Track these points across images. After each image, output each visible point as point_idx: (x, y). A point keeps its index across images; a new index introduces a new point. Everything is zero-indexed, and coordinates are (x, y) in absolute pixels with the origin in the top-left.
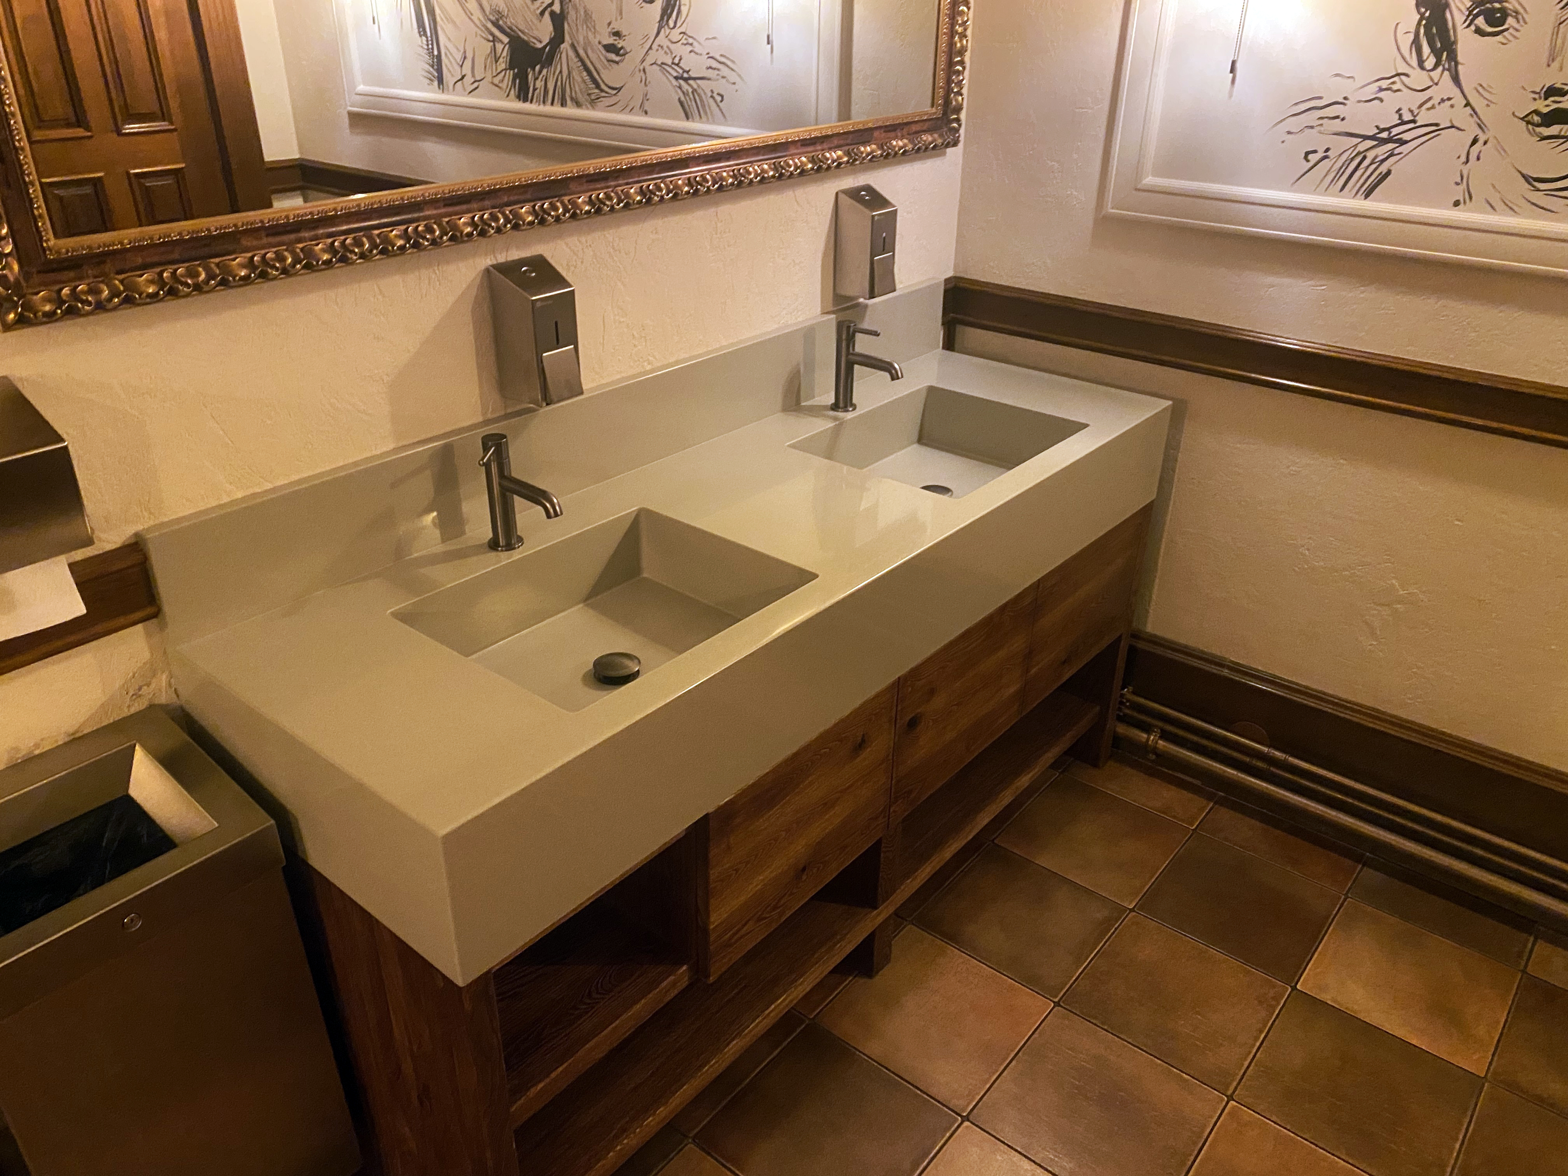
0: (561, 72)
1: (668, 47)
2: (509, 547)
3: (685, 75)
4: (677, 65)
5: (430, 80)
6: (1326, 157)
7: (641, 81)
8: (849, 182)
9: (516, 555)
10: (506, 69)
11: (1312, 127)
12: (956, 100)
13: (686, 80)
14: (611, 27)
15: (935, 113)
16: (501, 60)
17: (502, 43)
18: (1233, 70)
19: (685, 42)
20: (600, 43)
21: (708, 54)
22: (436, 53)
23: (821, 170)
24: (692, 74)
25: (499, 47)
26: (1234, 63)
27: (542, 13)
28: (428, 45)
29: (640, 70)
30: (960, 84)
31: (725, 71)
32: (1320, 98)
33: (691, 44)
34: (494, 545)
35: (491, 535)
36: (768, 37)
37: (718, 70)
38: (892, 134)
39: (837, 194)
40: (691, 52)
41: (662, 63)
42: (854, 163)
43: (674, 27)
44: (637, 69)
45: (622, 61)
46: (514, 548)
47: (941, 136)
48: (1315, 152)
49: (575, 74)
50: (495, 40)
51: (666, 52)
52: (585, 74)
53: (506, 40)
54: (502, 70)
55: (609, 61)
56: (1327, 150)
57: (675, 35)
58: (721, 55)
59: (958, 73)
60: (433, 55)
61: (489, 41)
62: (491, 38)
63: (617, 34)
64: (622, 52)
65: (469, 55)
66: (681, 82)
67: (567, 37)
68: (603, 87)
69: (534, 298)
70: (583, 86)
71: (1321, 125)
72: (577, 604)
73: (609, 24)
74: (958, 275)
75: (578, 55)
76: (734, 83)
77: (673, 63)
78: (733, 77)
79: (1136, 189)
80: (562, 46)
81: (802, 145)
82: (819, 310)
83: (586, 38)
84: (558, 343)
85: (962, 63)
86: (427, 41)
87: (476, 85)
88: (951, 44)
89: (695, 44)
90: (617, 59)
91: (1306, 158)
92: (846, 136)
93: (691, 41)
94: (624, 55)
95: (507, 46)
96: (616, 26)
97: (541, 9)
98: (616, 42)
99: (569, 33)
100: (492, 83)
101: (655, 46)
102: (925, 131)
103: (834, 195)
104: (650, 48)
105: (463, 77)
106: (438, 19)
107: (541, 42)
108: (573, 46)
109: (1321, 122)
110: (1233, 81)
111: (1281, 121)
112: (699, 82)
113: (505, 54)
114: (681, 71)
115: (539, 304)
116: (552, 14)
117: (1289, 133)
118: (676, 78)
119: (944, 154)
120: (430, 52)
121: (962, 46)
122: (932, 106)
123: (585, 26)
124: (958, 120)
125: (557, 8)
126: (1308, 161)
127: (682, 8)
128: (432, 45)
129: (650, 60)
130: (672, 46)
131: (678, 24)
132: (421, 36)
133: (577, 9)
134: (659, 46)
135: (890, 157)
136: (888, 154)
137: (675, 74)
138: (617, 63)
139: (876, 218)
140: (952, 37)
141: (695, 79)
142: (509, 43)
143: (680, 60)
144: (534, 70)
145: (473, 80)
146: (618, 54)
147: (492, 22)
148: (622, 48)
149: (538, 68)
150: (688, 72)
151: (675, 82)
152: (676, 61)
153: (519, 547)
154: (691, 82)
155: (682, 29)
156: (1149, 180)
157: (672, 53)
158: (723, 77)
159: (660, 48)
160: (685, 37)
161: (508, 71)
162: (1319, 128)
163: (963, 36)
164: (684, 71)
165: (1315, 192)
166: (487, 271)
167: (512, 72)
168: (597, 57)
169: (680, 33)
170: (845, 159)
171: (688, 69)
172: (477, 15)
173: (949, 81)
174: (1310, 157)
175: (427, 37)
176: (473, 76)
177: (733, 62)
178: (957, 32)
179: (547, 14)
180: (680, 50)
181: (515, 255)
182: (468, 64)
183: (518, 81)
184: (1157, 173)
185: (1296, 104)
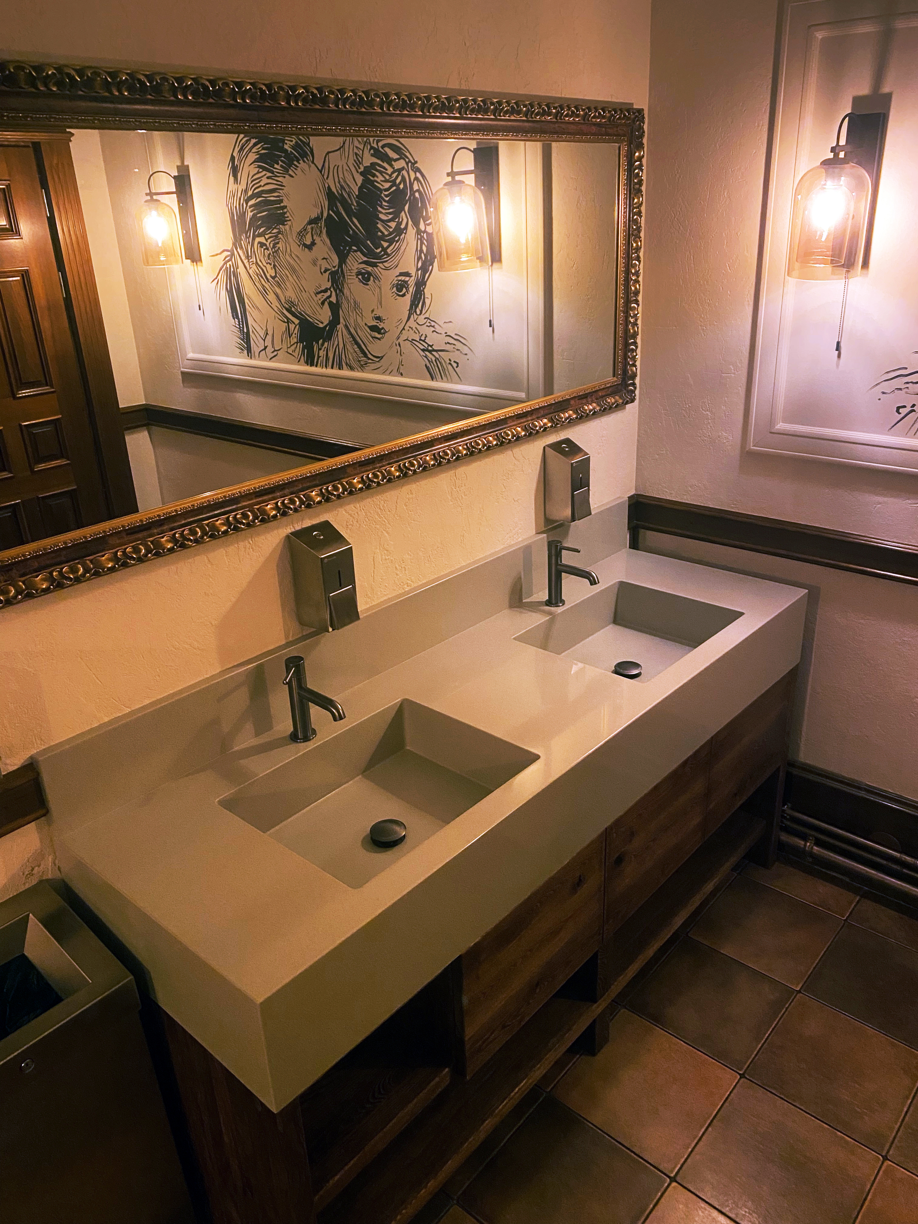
0: (338, 344)
1: (416, 328)
2: (306, 739)
3: (430, 348)
4: (424, 341)
5: (242, 350)
6: (914, 411)
7: (397, 352)
8: (553, 439)
9: (311, 745)
10: (297, 343)
11: (900, 389)
12: (632, 370)
13: (430, 351)
14: (374, 313)
15: (616, 381)
16: (294, 335)
17: (294, 323)
18: (838, 348)
19: (429, 325)
20: (366, 324)
21: (446, 333)
22: (245, 331)
23: (532, 434)
24: (435, 348)
25: (292, 326)
26: (838, 343)
27: (323, 303)
28: (239, 325)
29: (396, 345)
30: (634, 358)
31: (459, 345)
32: (906, 368)
33: (433, 327)
34: (294, 737)
35: (292, 729)
36: (490, 321)
37: (454, 345)
38: (584, 401)
39: (544, 448)
40: (433, 331)
41: (413, 340)
42: (557, 425)
43: (421, 314)
44: (394, 344)
45: (382, 338)
46: (310, 740)
47: (621, 397)
48: (904, 407)
49: (348, 346)
50: (288, 321)
51: (415, 332)
52: (356, 346)
53: (297, 321)
54: (294, 344)
55: (372, 337)
56: (914, 406)
57: (421, 319)
58: (456, 334)
59: (633, 351)
60: (244, 332)
61: (284, 322)
62: (286, 320)
63: (378, 318)
64: (382, 331)
65: (270, 332)
66: (427, 353)
67: (342, 320)
68: (370, 356)
69: (322, 557)
70: (354, 354)
71: (907, 388)
72: (358, 775)
73: (373, 311)
74: (639, 493)
75: (350, 333)
76: (466, 354)
77: (420, 340)
78: (465, 350)
79: (771, 433)
80: (338, 326)
81: (517, 418)
82: (534, 533)
83: (356, 321)
84: (340, 586)
85: (635, 343)
86: (239, 322)
87: (275, 353)
88: (626, 330)
89: (436, 326)
90: (379, 336)
91: (898, 411)
92: (549, 407)
93: (433, 324)
94: (384, 333)
95: (298, 327)
96: (378, 313)
97: (322, 300)
98: (378, 324)
99: (343, 317)
100: (287, 352)
101: (407, 328)
102: (608, 395)
103: (542, 448)
104: (404, 329)
105: (266, 347)
106: (247, 306)
107: (322, 323)
108: (346, 327)
109: (907, 385)
110: (839, 356)
111: (877, 385)
112: (439, 353)
113: (296, 331)
114: (426, 346)
115: (326, 561)
116: (330, 304)
117: (883, 393)
118: (423, 350)
119: (625, 408)
120: (241, 330)
121: (635, 331)
122: (614, 376)
123: (354, 312)
124: (634, 384)
125: (333, 299)
126: (899, 413)
127: (426, 300)
128: (243, 325)
129: (404, 336)
130: (418, 327)
131: (424, 312)
132: (234, 319)
133: (348, 300)
134: (410, 327)
135: (583, 418)
136: (582, 416)
137: (422, 347)
138: (379, 339)
139: (574, 465)
140: (627, 326)
141: (437, 351)
142: (299, 324)
143: (425, 337)
144: (318, 343)
145: (273, 350)
146: (379, 333)
147: (287, 310)
148: (383, 328)
149: (321, 342)
150: (431, 346)
151: (422, 353)
152: (423, 338)
153: (313, 738)
154: (433, 353)
155: (427, 315)
156: (781, 426)
157: (419, 333)
158: (458, 350)
159: (410, 329)
160: (429, 321)
161: (299, 344)
162: (906, 390)
163: (635, 324)
164: (429, 345)
165: (906, 435)
166: (288, 537)
167: (301, 344)
168: (364, 334)
169: (425, 318)
170: (549, 425)
171: (431, 344)
172: (275, 303)
173: (625, 357)
174: (901, 410)
175: (239, 319)
176: (273, 347)
177: (465, 339)
178: (630, 322)
179: (326, 303)
180: (424, 330)
181: (307, 523)
182: (269, 338)
183: (306, 351)
184: (785, 421)
185: (888, 372)
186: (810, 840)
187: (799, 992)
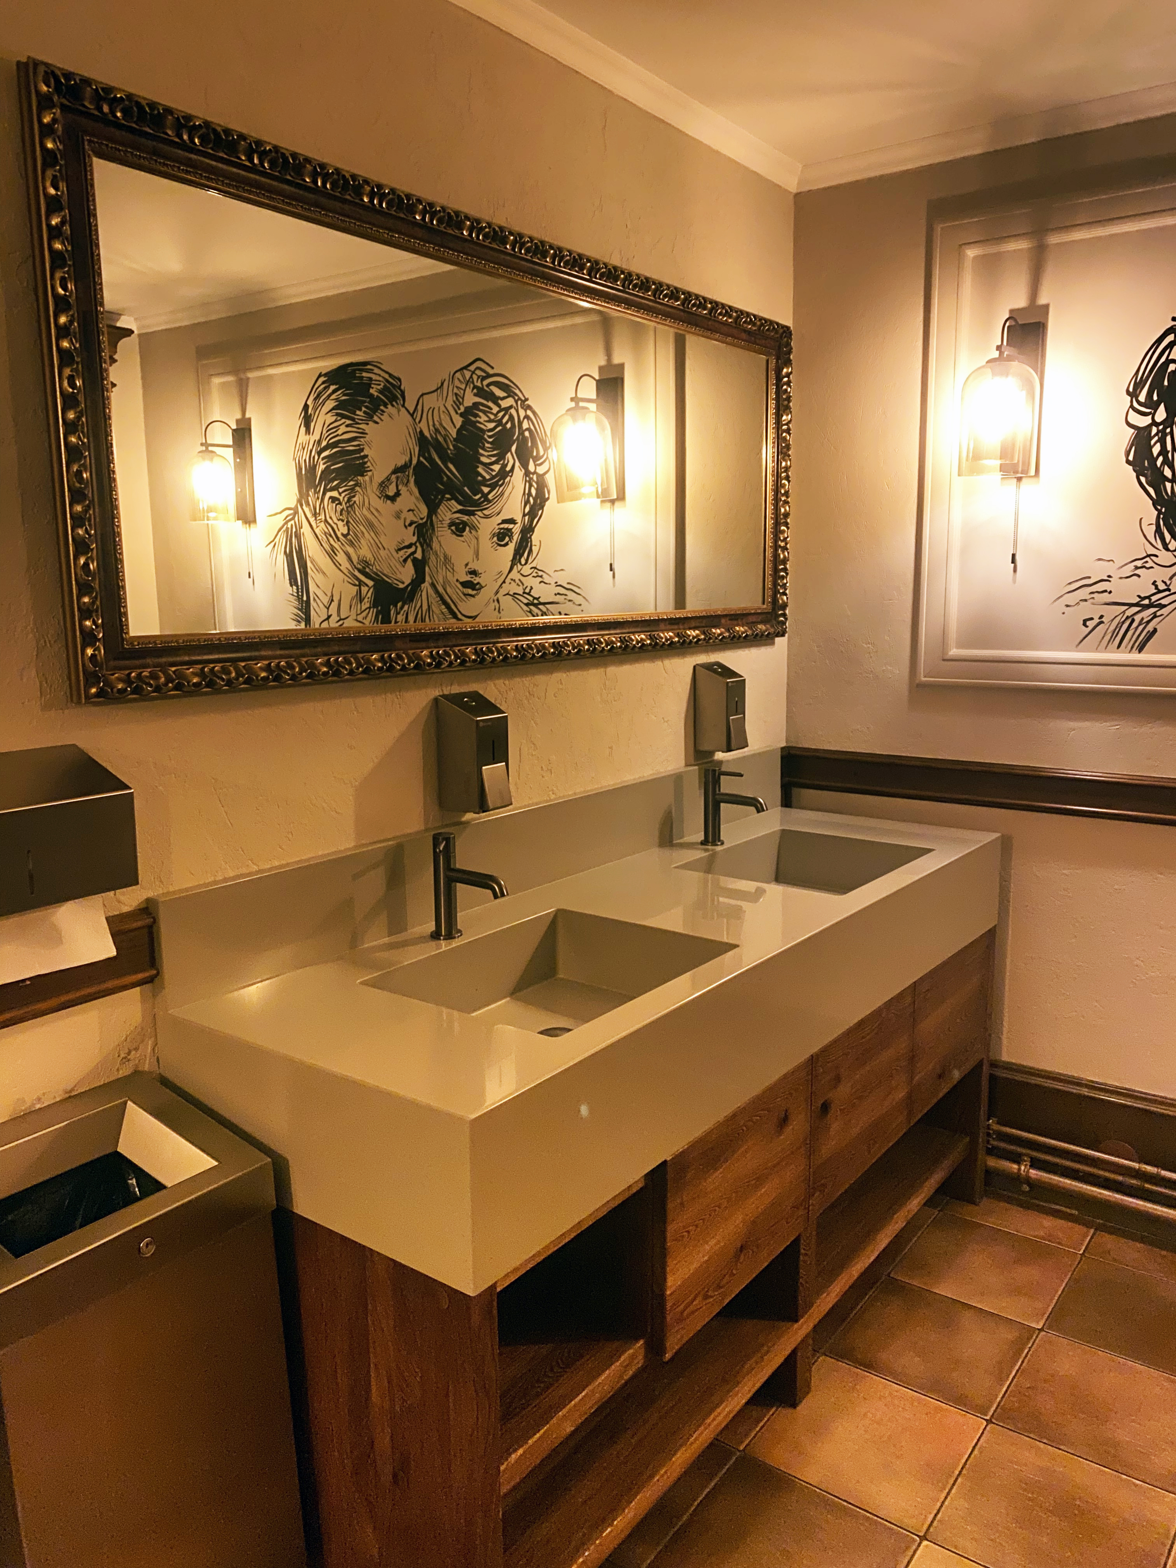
0: (421, 606)
1: (520, 580)
2: (450, 936)
3: (536, 601)
4: (529, 594)
5: (299, 622)
6: (1102, 622)
7: (495, 609)
8: (703, 658)
9: (455, 944)
10: (370, 608)
11: (1086, 600)
12: (782, 599)
13: (535, 605)
14: (468, 567)
15: (765, 609)
16: (366, 600)
17: (367, 585)
18: (1013, 561)
19: (535, 575)
20: (457, 580)
21: (556, 583)
22: (305, 598)
23: (683, 647)
24: (541, 600)
25: (364, 589)
26: (1014, 556)
27: (405, 560)
28: (298, 593)
30: (784, 586)
31: (571, 596)
32: (1089, 578)
33: (541, 577)
34: (436, 936)
36: (611, 565)
37: (566, 595)
38: (735, 622)
39: (695, 667)
41: (515, 594)
42: (708, 642)
43: (526, 564)
44: (491, 600)
46: (455, 938)
47: (772, 626)
48: (1092, 619)
49: (434, 608)
50: (361, 583)
51: (518, 585)
52: (443, 607)
53: (371, 583)
54: (366, 609)
55: (465, 595)
56: (1101, 617)
57: (526, 570)
58: (568, 583)
59: (783, 577)
60: (302, 600)
61: (355, 585)
62: (357, 583)
63: (474, 573)
64: (478, 587)
65: (336, 599)
66: (532, 607)
67: (427, 578)
68: (460, 616)
69: (478, 719)
70: (441, 616)
71: (1093, 598)
72: (505, 997)
73: (467, 565)
74: (791, 745)
75: (437, 591)
76: (580, 605)
77: (524, 593)
78: (578, 599)
79: (944, 660)
80: (423, 585)
81: (671, 624)
82: (684, 761)
83: (445, 578)
84: (494, 759)
85: (785, 570)
86: (298, 589)
87: (341, 622)
88: (776, 555)
89: (545, 576)
90: (474, 592)
91: (1085, 624)
92: (701, 620)
93: (540, 573)
94: (480, 589)
95: (371, 590)
96: (473, 566)
97: (405, 557)
98: (472, 580)
99: (430, 575)
100: (356, 620)
101: (508, 581)
102: (761, 622)
103: (692, 667)
104: (504, 582)
105: (329, 617)
106: (309, 570)
107: (403, 583)
108: (433, 585)
109: (1092, 596)
110: (1015, 570)
111: (1059, 598)
112: (548, 606)
113: (369, 595)
114: (531, 599)
115: (481, 724)
116: (415, 561)
117: (1067, 606)
118: (527, 605)
119: (773, 643)
120: (299, 598)
121: (785, 556)
122: (764, 603)
123: (444, 568)
124: (784, 615)
125: (419, 555)
126: (1087, 627)
127: (533, 548)
128: (302, 592)
129: (503, 591)
130: (523, 579)
131: (530, 561)
132: (291, 586)
133: (437, 554)
134: (512, 580)
135: (735, 642)
136: (734, 636)
137: (526, 601)
138: (473, 596)
139: (730, 684)
140: (776, 550)
141: (544, 604)
142: (374, 586)
143: (530, 590)
144: (396, 606)
145: (338, 618)
146: (474, 589)
147: (359, 571)
148: (478, 583)
149: (399, 605)
150: (537, 599)
152: (527, 591)
153: (458, 937)
154: (540, 607)
155: (533, 565)
156: (954, 652)
157: (523, 584)
158: (570, 601)
159: (512, 582)
160: (536, 571)
161: (372, 610)
162: (1092, 601)
163: (785, 549)
164: (535, 598)
165: (1097, 650)
166: (436, 700)
167: (375, 610)
168: (454, 592)
170: (703, 637)
171: (537, 597)
172: (345, 564)
173: (775, 584)
174: (1088, 623)
176: (339, 614)
177: (579, 588)
178: (780, 546)
179: (409, 560)
180: (529, 582)
181: (456, 689)
182: (334, 605)
183: (380, 617)
184: (960, 646)
185: (1070, 583)
186: (1025, 1161)
187: (1040, 1330)
